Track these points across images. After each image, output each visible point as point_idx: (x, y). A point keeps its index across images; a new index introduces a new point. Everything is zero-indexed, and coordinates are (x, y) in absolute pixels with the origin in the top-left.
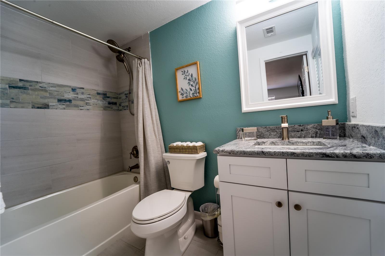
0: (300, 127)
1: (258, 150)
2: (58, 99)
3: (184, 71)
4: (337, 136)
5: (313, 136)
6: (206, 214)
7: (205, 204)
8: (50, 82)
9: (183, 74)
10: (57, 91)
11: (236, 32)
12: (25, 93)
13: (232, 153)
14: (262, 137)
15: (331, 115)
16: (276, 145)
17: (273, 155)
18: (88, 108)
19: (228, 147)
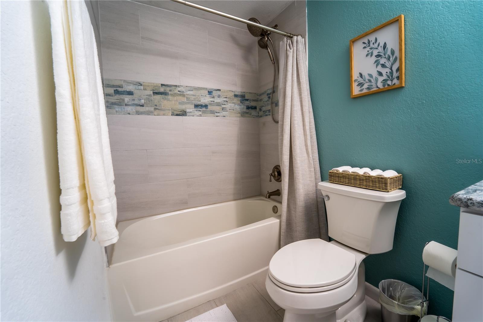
2: (194, 105)
3: (369, 40)
6: (393, 301)
7: (390, 280)
8: (188, 85)
9: (365, 48)
10: (193, 95)
12: (165, 99)
18: (224, 115)
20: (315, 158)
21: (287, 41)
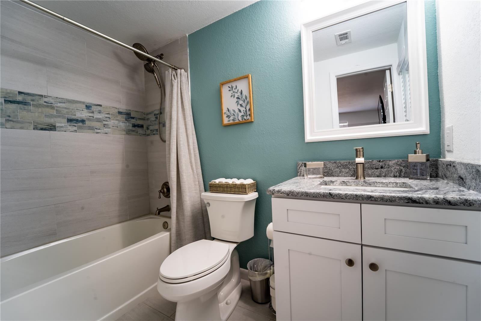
0: (379, 163)
1: (325, 191)
2: (67, 119)
3: (232, 86)
4: (427, 176)
5: (396, 175)
6: (256, 272)
7: (254, 260)
8: (59, 96)
9: (230, 90)
10: (66, 108)
11: (300, 38)
12: (25, 110)
13: (290, 194)
14: (329, 175)
15: (420, 148)
16: (348, 185)
17: (344, 198)
18: (106, 132)
19: (286, 186)
20: (198, 173)
21: (172, 72)
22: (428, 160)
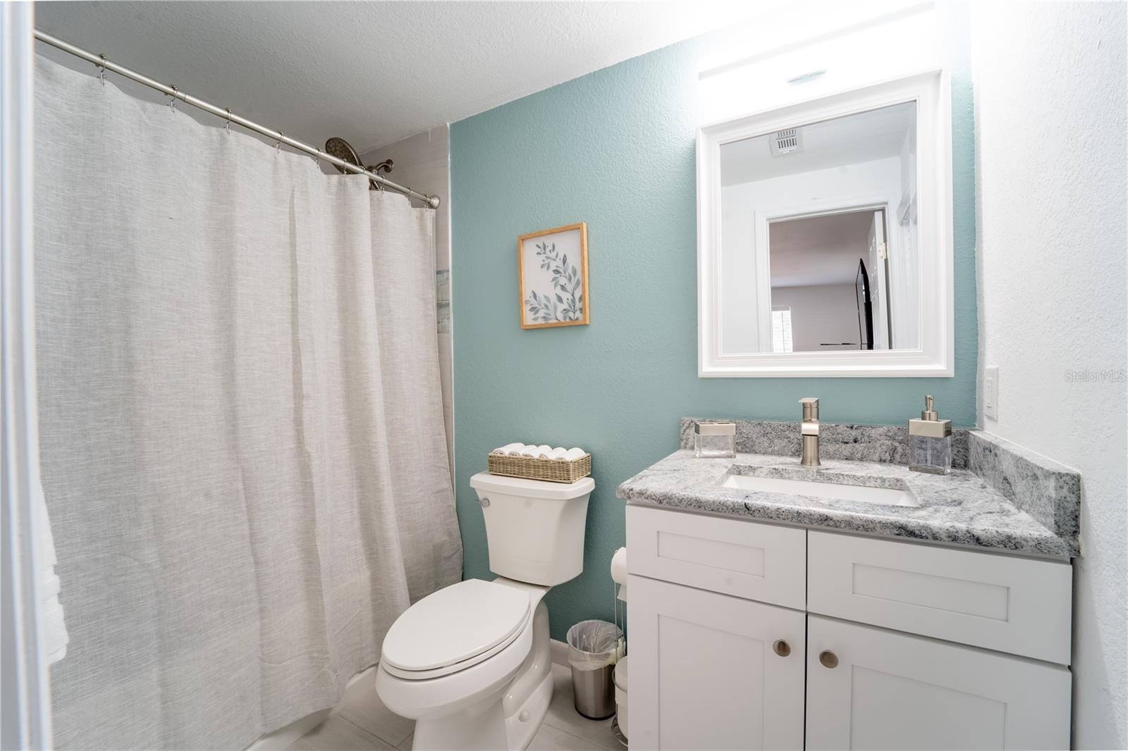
0: (851, 431)
1: (735, 500)
3: (544, 245)
4: (944, 465)
5: (883, 459)
6: (585, 652)
7: (582, 623)
9: (538, 253)
11: (695, 154)
13: (664, 501)
14: (747, 450)
15: (933, 407)
16: (785, 478)
17: (774, 516)
19: (655, 480)
22: (948, 432)
